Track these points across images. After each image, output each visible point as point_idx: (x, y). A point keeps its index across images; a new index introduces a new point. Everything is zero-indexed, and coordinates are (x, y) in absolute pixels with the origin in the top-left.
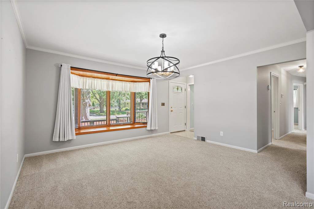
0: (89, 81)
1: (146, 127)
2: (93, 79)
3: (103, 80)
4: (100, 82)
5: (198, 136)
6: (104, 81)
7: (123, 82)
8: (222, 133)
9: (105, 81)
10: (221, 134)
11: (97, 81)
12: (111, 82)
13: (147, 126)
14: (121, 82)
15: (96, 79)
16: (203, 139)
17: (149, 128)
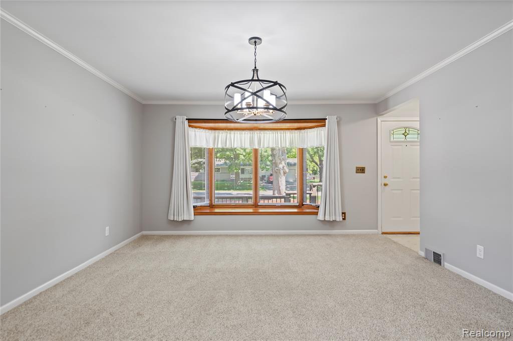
0: (222, 135)
1: (316, 214)
2: (229, 132)
3: (243, 132)
4: (239, 135)
5: (426, 249)
6: (245, 134)
7: (279, 132)
8: (480, 251)
9: (248, 134)
10: (478, 251)
11: (234, 134)
12: (257, 134)
13: (318, 212)
14: (274, 132)
15: (232, 132)
16: (437, 259)
17: (321, 216)
